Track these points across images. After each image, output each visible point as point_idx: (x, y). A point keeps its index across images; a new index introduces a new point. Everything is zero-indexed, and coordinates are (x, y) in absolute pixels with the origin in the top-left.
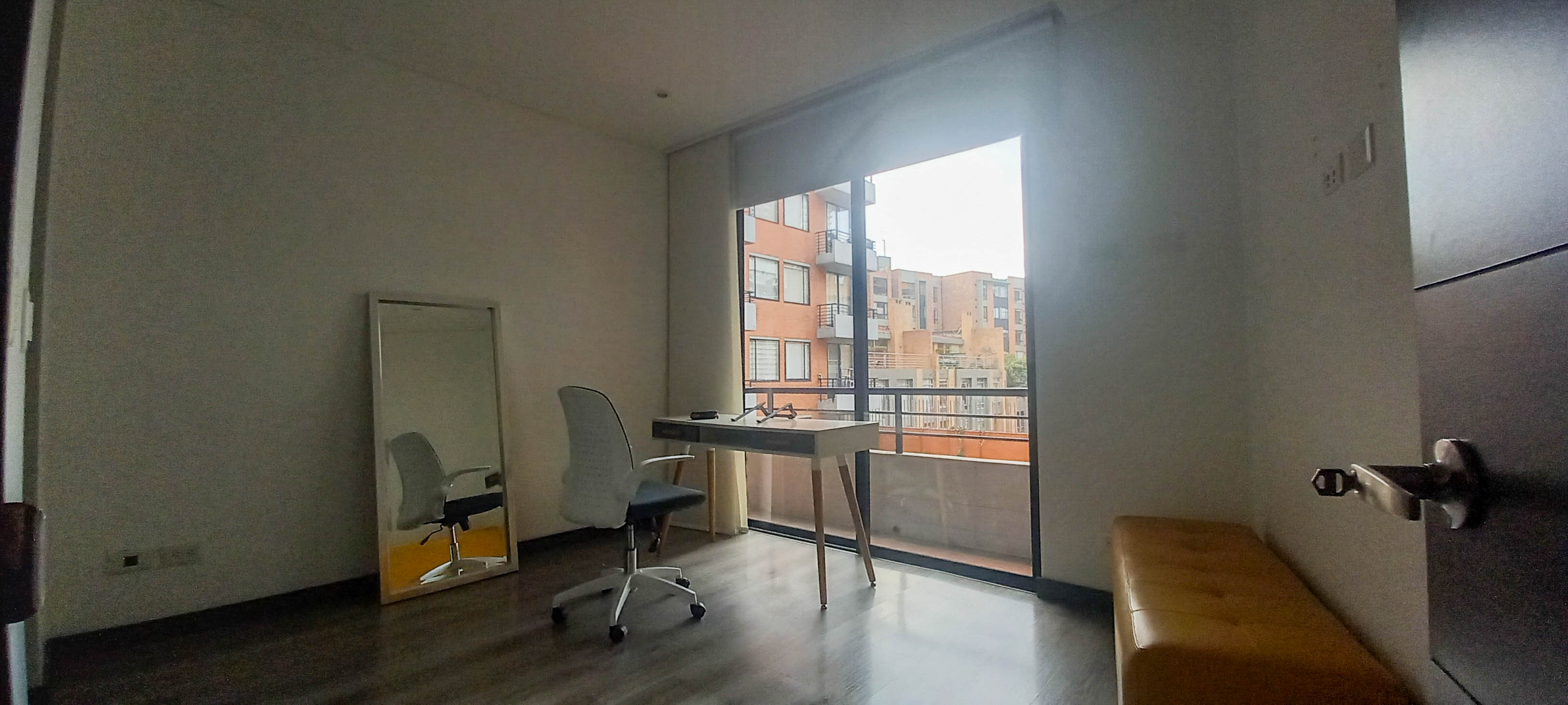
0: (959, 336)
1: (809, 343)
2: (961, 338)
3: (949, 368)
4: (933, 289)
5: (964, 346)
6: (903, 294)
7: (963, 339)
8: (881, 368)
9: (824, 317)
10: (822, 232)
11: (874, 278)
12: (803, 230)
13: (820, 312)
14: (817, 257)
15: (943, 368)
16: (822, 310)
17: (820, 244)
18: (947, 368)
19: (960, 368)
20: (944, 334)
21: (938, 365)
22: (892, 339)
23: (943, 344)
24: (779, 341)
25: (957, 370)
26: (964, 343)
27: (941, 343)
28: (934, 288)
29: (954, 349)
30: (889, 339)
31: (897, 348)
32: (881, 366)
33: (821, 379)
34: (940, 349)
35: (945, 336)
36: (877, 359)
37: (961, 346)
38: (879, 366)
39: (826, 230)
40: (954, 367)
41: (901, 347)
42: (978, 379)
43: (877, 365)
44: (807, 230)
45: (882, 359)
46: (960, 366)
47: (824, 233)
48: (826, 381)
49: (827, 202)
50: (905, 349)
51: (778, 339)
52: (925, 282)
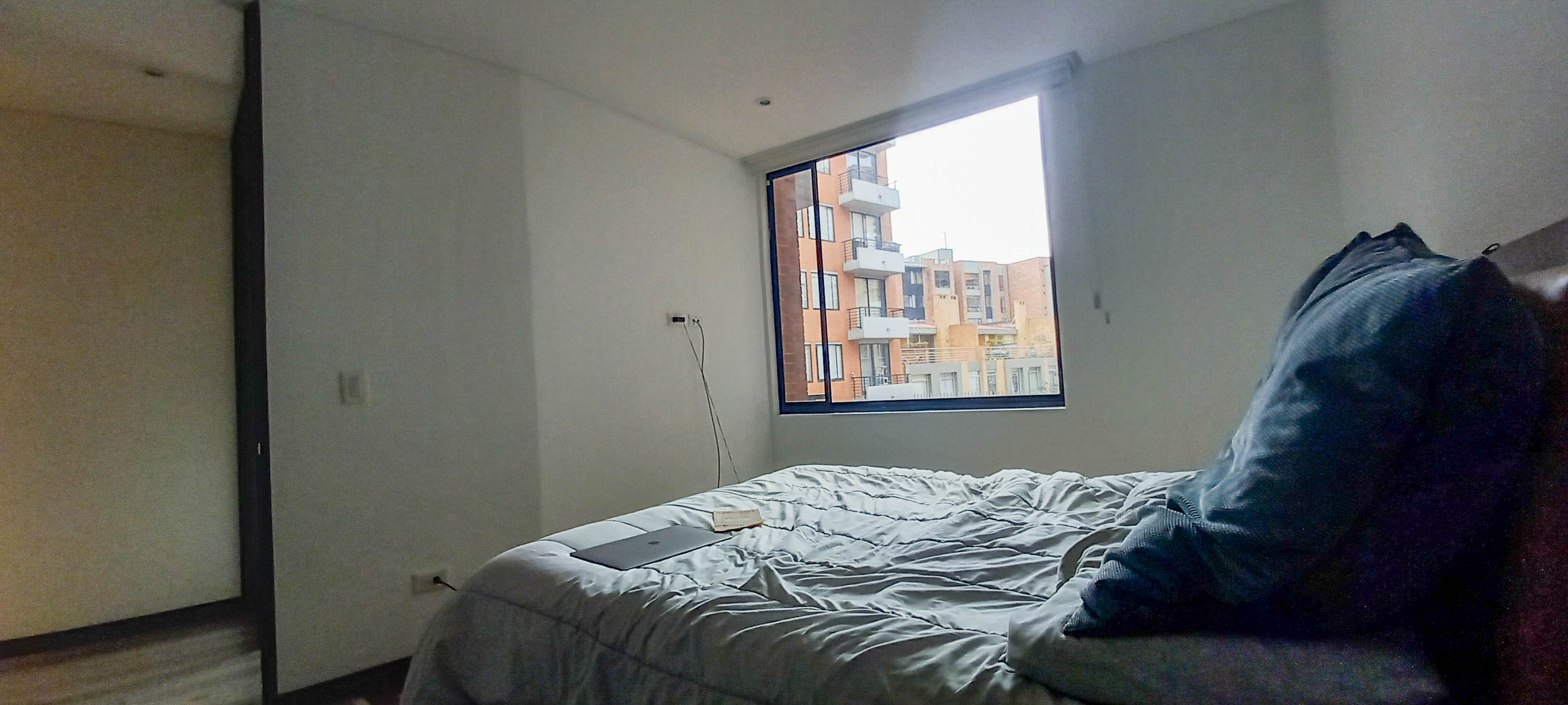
0: (1013, 326)
1: (841, 345)
2: (1015, 328)
3: (997, 359)
4: (998, 278)
5: (1018, 335)
6: (967, 285)
7: (1017, 328)
8: (922, 363)
9: (854, 320)
10: (849, 240)
11: (935, 271)
12: (829, 241)
13: (850, 316)
14: (844, 265)
15: (990, 360)
16: (851, 314)
17: (847, 252)
18: (995, 359)
19: (1009, 358)
20: (999, 325)
21: (984, 357)
22: (938, 334)
23: (994, 335)
24: (810, 345)
25: (1006, 360)
26: (1019, 333)
27: (992, 335)
28: (999, 276)
29: (1007, 340)
30: (935, 334)
31: (943, 342)
32: (924, 361)
33: (854, 378)
34: (992, 341)
35: (1000, 327)
36: (917, 355)
37: (1014, 335)
38: (921, 361)
39: (852, 238)
40: (1003, 358)
41: (947, 341)
42: (1031, 368)
43: (920, 360)
44: (833, 240)
45: (925, 355)
46: (1010, 356)
47: (851, 241)
48: (860, 379)
49: (852, 212)
50: (950, 341)
51: (809, 343)
52: (989, 271)
